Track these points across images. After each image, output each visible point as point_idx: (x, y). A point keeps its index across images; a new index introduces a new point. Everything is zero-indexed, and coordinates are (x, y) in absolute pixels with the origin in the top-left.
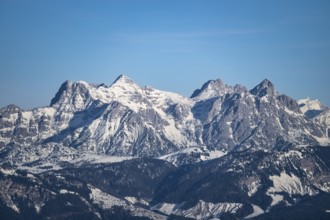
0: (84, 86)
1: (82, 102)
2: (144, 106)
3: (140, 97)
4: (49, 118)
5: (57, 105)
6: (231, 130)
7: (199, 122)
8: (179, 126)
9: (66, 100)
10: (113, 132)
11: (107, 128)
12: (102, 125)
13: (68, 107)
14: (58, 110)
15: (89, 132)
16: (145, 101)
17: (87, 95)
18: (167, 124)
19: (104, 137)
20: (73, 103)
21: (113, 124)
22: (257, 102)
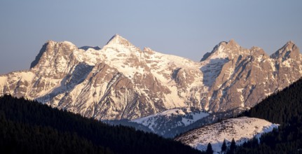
0: (68, 47)
1: (65, 65)
2: (141, 71)
3: (136, 60)
4: (26, 84)
5: (36, 69)
6: (242, 98)
7: (206, 89)
8: (183, 94)
9: (47, 63)
10: (97, 99)
11: (91, 93)
12: (86, 91)
13: (48, 71)
14: (37, 74)
15: (70, 99)
16: (142, 65)
17: (72, 57)
18: (168, 92)
19: (87, 105)
20: (55, 66)
21: (98, 89)
22: (277, 66)
